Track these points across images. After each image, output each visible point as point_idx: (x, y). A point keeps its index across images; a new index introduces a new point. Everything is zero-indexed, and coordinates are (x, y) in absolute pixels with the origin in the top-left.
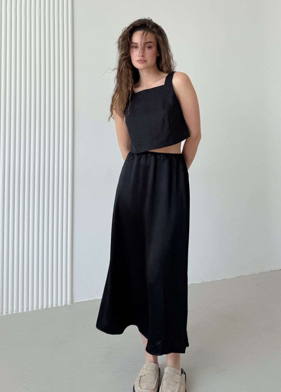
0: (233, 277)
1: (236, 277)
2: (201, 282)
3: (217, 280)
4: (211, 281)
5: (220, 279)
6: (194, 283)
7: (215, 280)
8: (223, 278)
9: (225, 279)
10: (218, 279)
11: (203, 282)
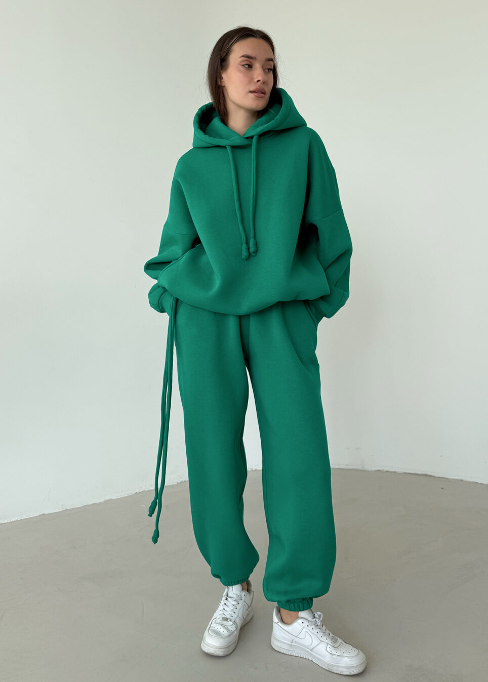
0: (126, 495)
1: (134, 493)
2: (61, 510)
3: (94, 504)
4: (81, 506)
5: (102, 501)
6: (46, 513)
7: (90, 504)
8: (108, 498)
9: (111, 499)
10: (98, 502)
11: (66, 510)
